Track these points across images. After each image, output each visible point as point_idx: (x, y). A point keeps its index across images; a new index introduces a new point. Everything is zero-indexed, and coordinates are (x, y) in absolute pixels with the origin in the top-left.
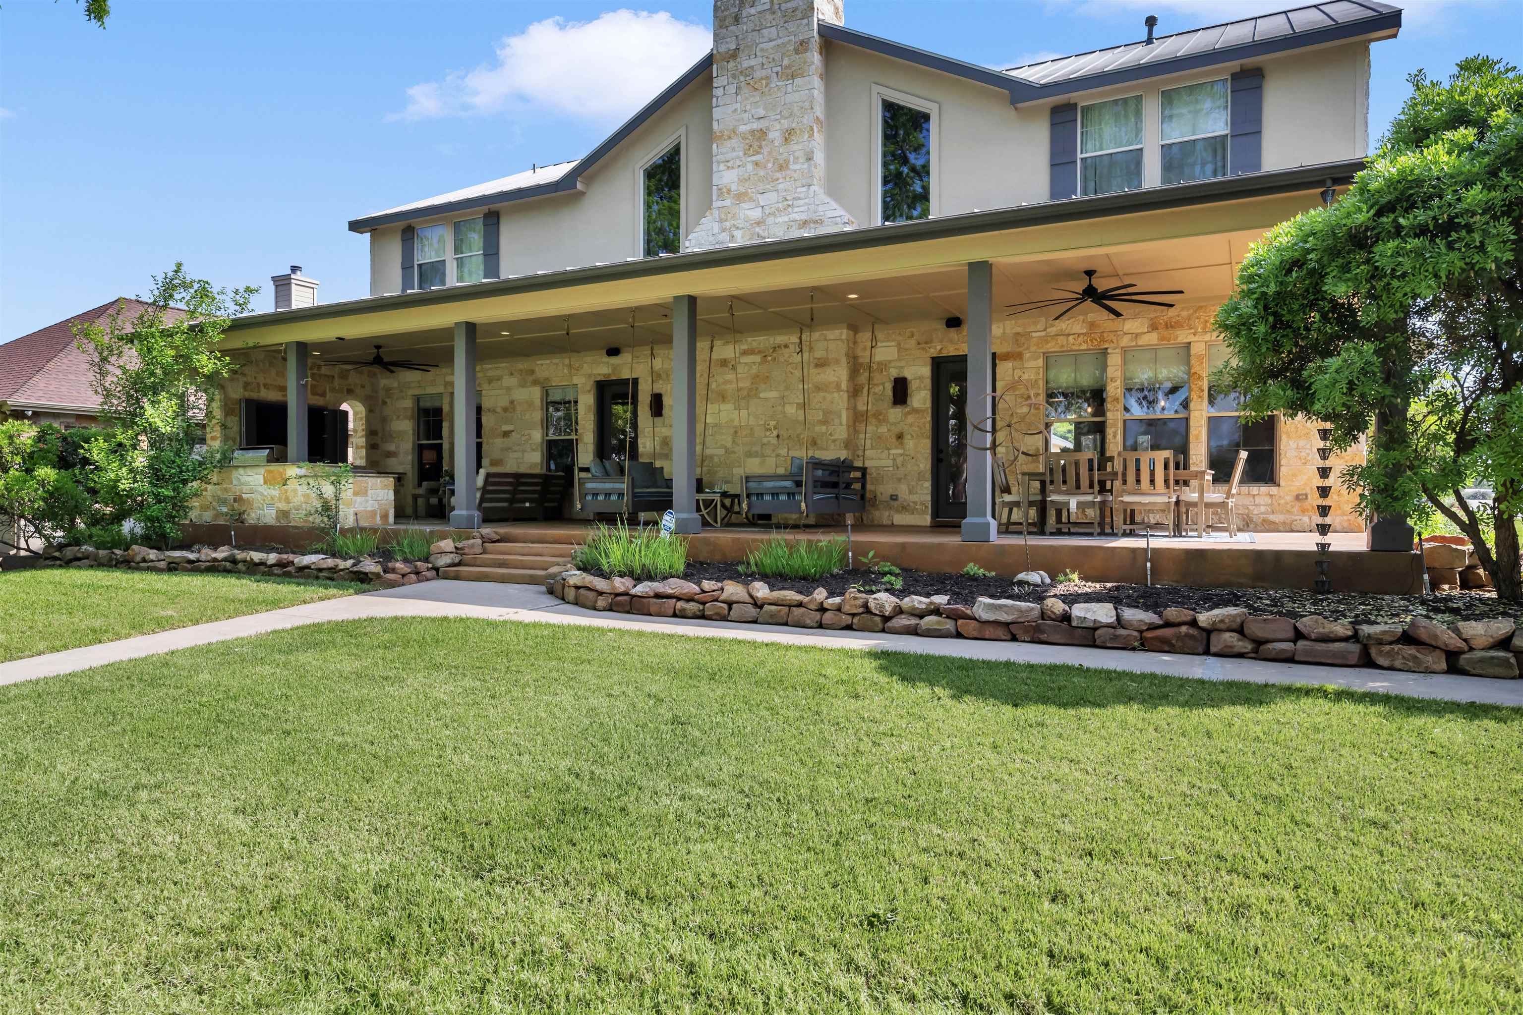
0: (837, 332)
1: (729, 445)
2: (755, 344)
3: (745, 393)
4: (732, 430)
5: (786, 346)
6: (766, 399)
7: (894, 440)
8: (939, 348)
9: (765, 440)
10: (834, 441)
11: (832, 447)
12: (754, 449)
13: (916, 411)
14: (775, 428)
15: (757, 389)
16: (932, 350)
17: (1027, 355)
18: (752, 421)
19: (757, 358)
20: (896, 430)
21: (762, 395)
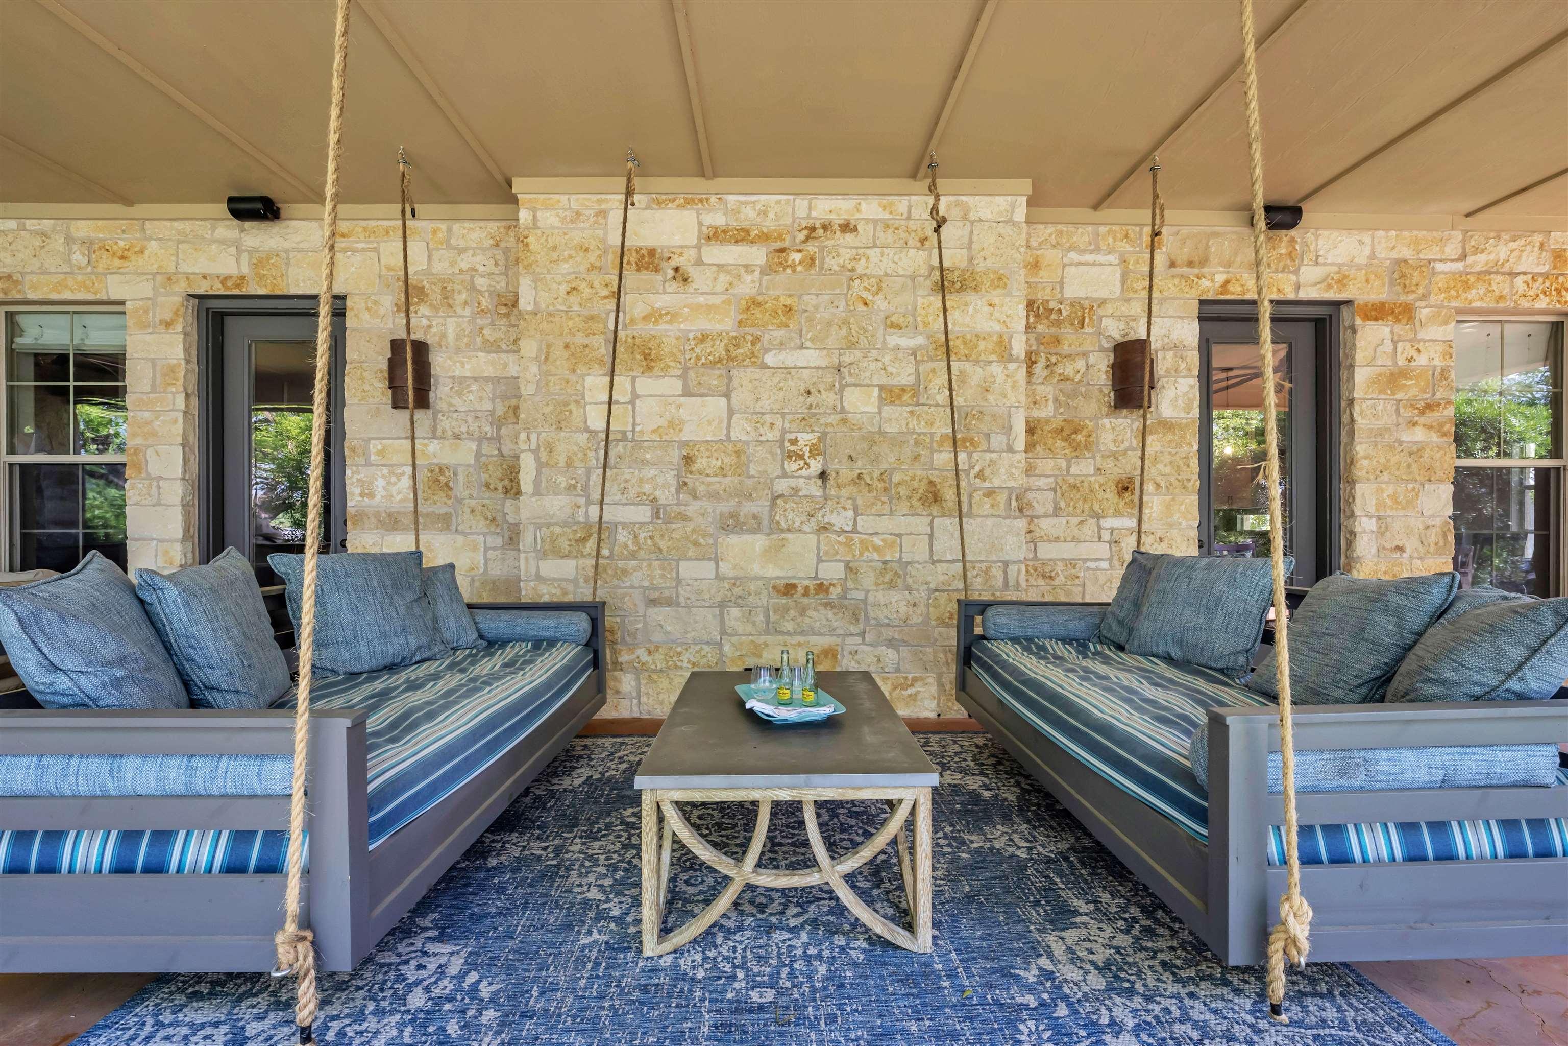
0: (1002, 202)
1: (666, 496)
2: (749, 215)
3: (720, 349)
4: (675, 456)
5: (847, 228)
6: (788, 370)
7: (1111, 495)
8: (1220, 278)
9: (782, 486)
10: (990, 493)
11: (986, 508)
12: (749, 508)
13: (1167, 426)
14: (815, 451)
15: (756, 340)
16: (1205, 283)
17: (1424, 313)
18: (741, 430)
19: (757, 255)
20: (1116, 470)
21: (770, 359)
